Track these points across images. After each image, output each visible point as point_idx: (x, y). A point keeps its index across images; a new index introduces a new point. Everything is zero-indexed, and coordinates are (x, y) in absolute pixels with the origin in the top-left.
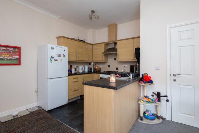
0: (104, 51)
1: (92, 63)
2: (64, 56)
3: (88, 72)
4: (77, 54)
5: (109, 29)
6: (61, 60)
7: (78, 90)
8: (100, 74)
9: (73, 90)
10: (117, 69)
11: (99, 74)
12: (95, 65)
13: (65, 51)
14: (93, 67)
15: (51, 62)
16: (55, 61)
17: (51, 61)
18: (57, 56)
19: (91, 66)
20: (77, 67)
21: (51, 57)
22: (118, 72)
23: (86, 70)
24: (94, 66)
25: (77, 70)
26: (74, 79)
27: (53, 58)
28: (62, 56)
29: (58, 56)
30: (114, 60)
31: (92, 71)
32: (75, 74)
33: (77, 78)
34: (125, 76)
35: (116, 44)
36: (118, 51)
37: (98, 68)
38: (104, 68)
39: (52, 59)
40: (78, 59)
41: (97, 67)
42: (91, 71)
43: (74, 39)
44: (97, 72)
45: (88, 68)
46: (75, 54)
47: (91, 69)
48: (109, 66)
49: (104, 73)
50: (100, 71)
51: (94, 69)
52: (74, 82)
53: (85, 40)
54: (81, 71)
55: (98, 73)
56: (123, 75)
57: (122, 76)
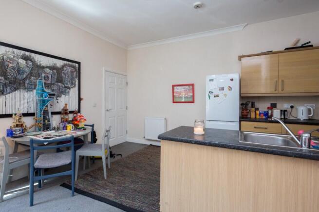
2: (230, 88)
4: (280, 81)
6: (225, 95)
13: (232, 80)
15: (210, 99)
16: (215, 97)
17: (209, 97)
18: (218, 89)
20: (292, 107)
21: (210, 92)
25: (291, 113)
27: (213, 92)
28: (226, 89)
29: (220, 90)
39: (210, 95)
40: (283, 90)
43: (269, 53)
46: (274, 81)
54: (302, 117)
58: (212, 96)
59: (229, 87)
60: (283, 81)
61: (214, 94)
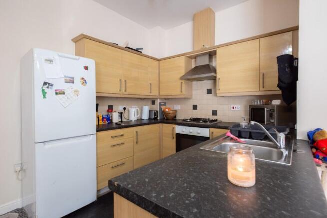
0: (184, 74)
1: (159, 101)
2: (84, 82)
3: (150, 119)
4: (124, 81)
5: (194, 23)
6: (77, 92)
7: (123, 164)
8: (176, 126)
9: (111, 165)
10: (214, 113)
11: (173, 125)
12: (165, 104)
13: (86, 68)
14: (160, 108)
15: (45, 97)
16: (57, 94)
17: (44, 94)
18: (63, 80)
19: (156, 107)
20: (125, 109)
21: (45, 84)
22: (216, 120)
23: (146, 117)
24: (163, 108)
25: (125, 115)
26: (115, 139)
27: (52, 85)
28: (78, 81)
29: (66, 82)
30: (208, 93)
31: (157, 117)
32: (119, 126)
33: (122, 135)
34: (250, 137)
35: (212, 55)
36: (217, 72)
37: (171, 112)
38: (184, 112)
39: (47, 90)
40: (125, 91)
41: (169, 108)
42: (156, 119)
43: (115, 46)
44: (167, 119)
45: (150, 111)
46: (119, 80)
47: (156, 114)
48: (195, 107)
49: (184, 123)
50: (175, 117)
51: (163, 112)
52: (113, 146)
53: (142, 49)
54: (133, 118)
55: (172, 123)
56: (243, 135)
57: (240, 136)
58: (50, 92)
59: (83, 79)
60: (125, 81)
61: (54, 88)
